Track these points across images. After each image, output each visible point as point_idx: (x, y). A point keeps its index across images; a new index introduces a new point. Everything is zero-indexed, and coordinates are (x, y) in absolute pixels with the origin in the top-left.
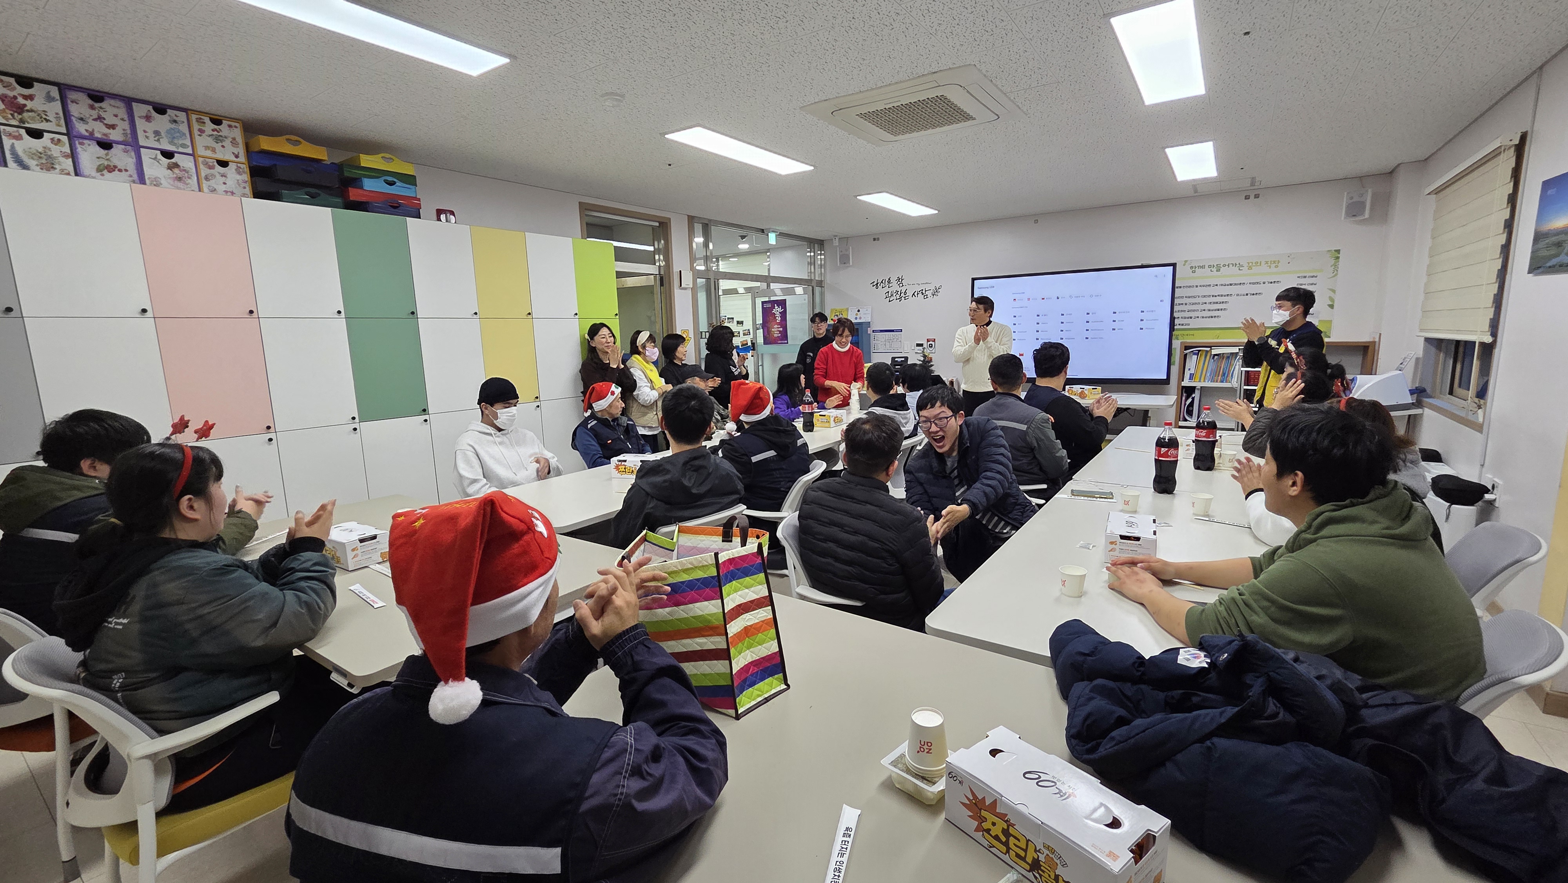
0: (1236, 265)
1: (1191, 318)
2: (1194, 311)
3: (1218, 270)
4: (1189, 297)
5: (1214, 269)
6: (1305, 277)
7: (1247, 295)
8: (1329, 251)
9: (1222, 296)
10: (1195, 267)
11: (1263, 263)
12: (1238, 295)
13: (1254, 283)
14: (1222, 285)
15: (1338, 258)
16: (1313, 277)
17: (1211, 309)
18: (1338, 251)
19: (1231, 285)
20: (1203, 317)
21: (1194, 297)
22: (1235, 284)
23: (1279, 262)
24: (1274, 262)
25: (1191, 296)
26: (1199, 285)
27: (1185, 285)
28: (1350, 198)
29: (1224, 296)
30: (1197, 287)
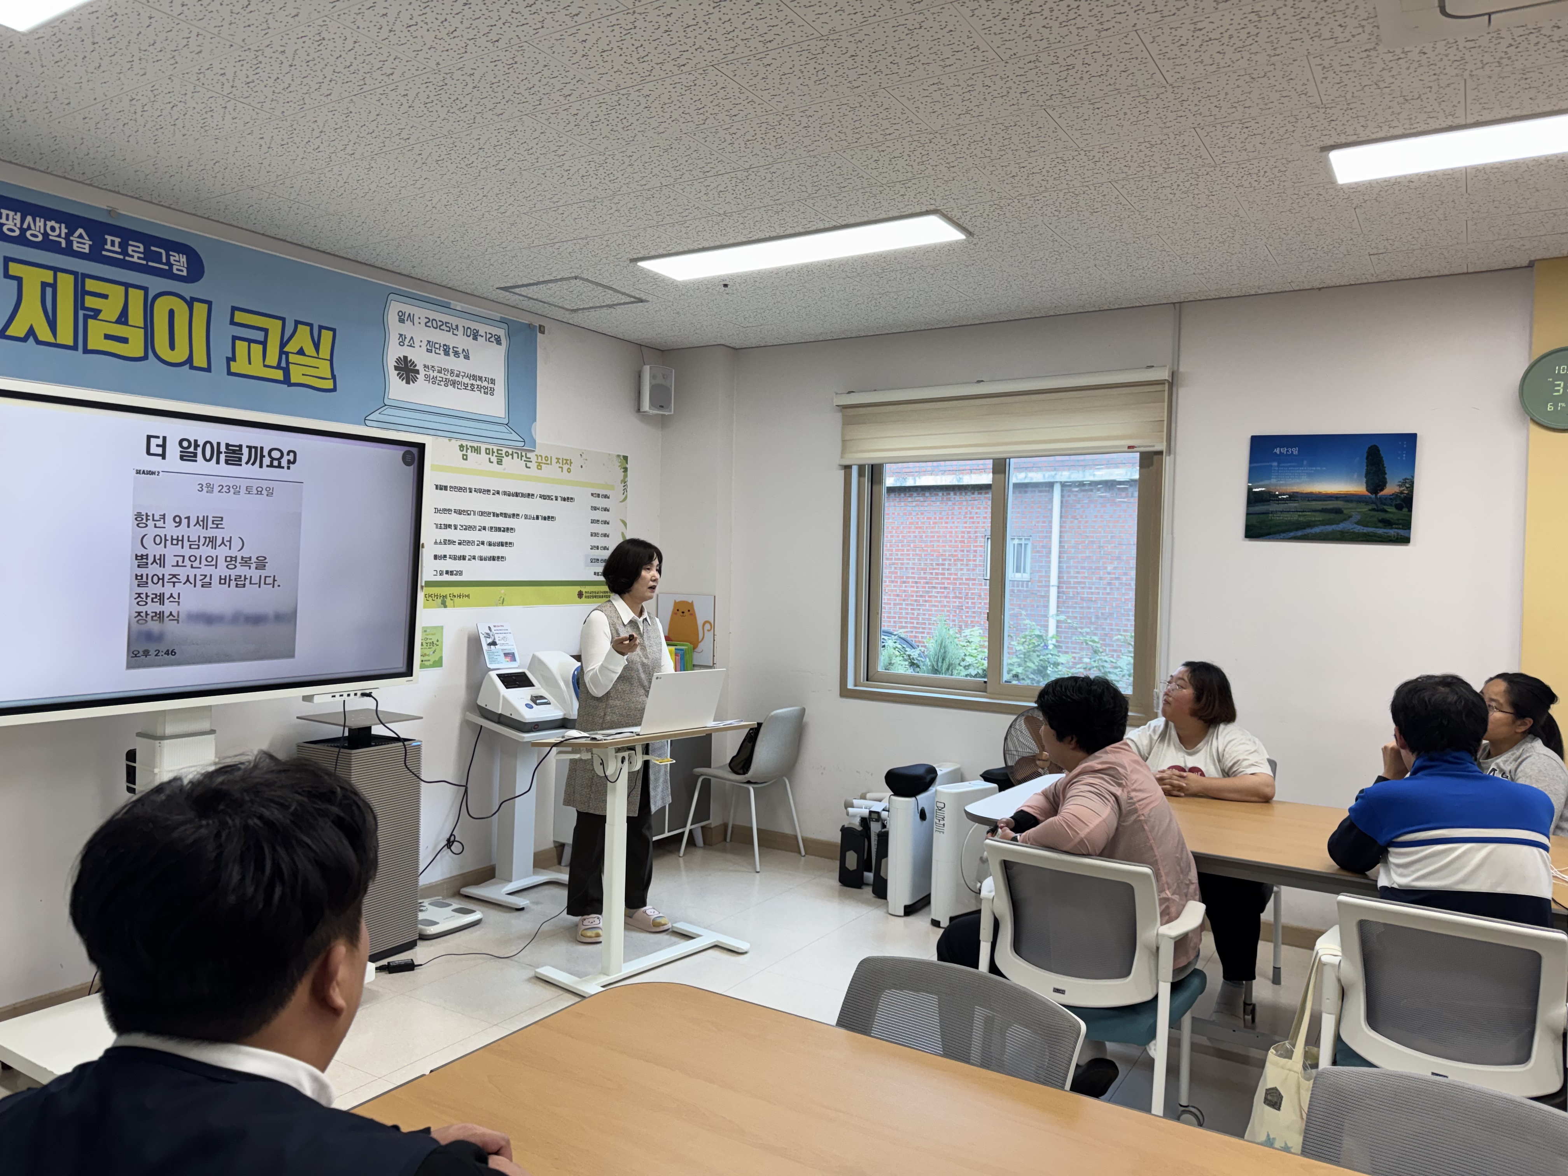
0: (522, 456)
1: (464, 558)
2: (469, 543)
3: (500, 462)
4: (460, 512)
5: (494, 459)
6: (598, 495)
7: (537, 518)
8: (619, 456)
9: (505, 515)
10: (467, 449)
11: (554, 460)
12: (526, 517)
13: (544, 497)
14: (505, 493)
15: (626, 470)
16: (606, 497)
17: (493, 540)
18: (626, 458)
19: (517, 495)
20: (481, 560)
21: (467, 513)
22: (523, 495)
23: (571, 463)
24: (567, 460)
25: (464, 511)
26: (473, 487)
27: (453, 485)
28: (653, 377)
29: (510, 517)
30: (471, 492)
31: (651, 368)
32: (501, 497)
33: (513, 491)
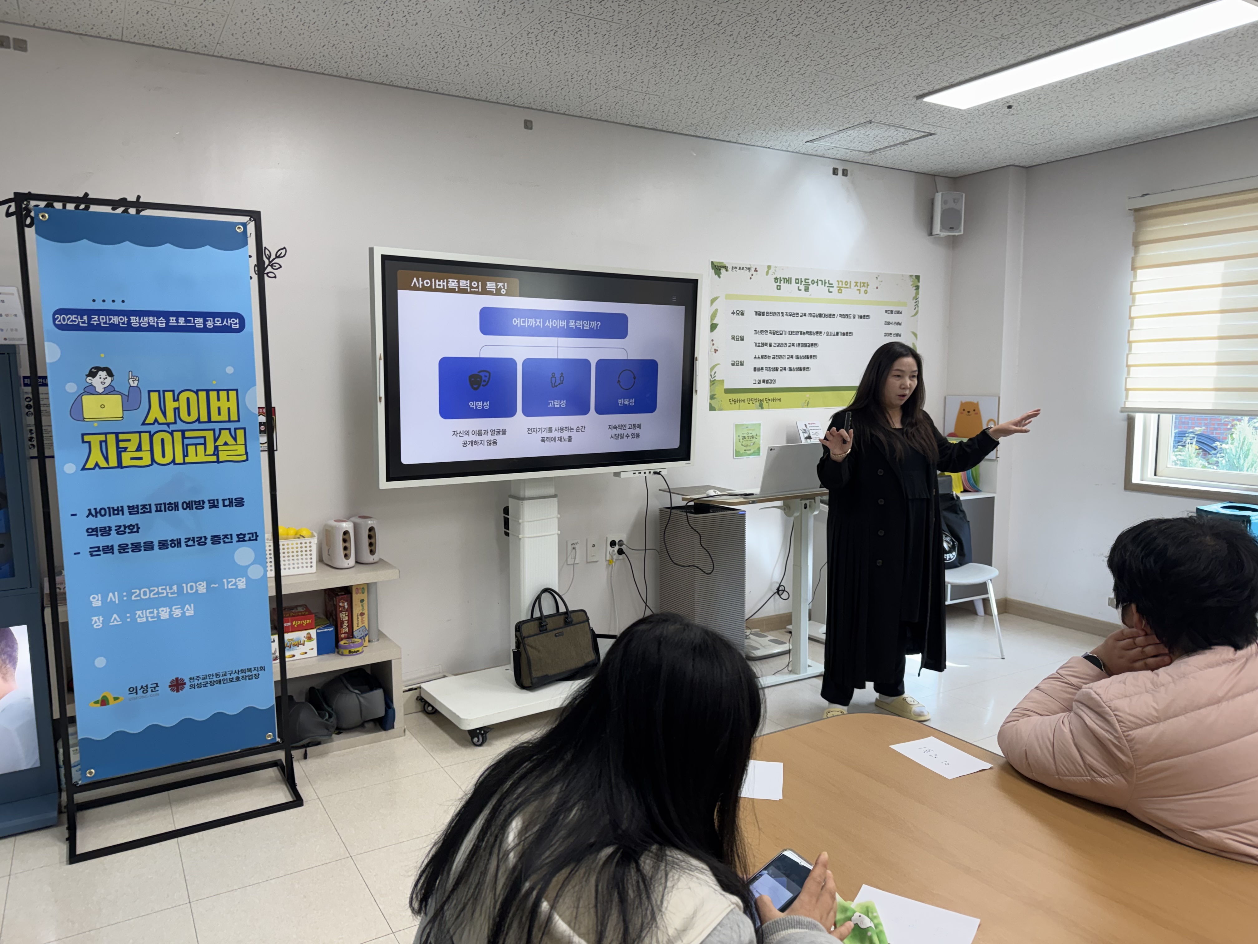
0: (825, 283)
1: (777, 369)
2: (781, 357)
3: (807, 290)
4: (774, 333)
5: (802, 287)
6: (892, 312)
7: (837, 334)
8: (911, 276)
9: (810, 333)
10: (780, 279)
11: (853, 284)
12: (828, 334)
13: (843, 316)
14: (811, 315)
15: (917, 288)
16: (898, 313)
17: (800, 354)
18: (918, 277)
19: (820, 315)
20: (791, 370)
21: (780, 333)
22: (826, 316)
23: (868, 285)
24: (864, 283)
25: (777, 331)
26: (785, 312)
27: (769, 311)
28: (944, 202)
29: (814, 334)
30: (783, 315)
31: (942, 195)
32: (807, 318)
33: (817, 313)
